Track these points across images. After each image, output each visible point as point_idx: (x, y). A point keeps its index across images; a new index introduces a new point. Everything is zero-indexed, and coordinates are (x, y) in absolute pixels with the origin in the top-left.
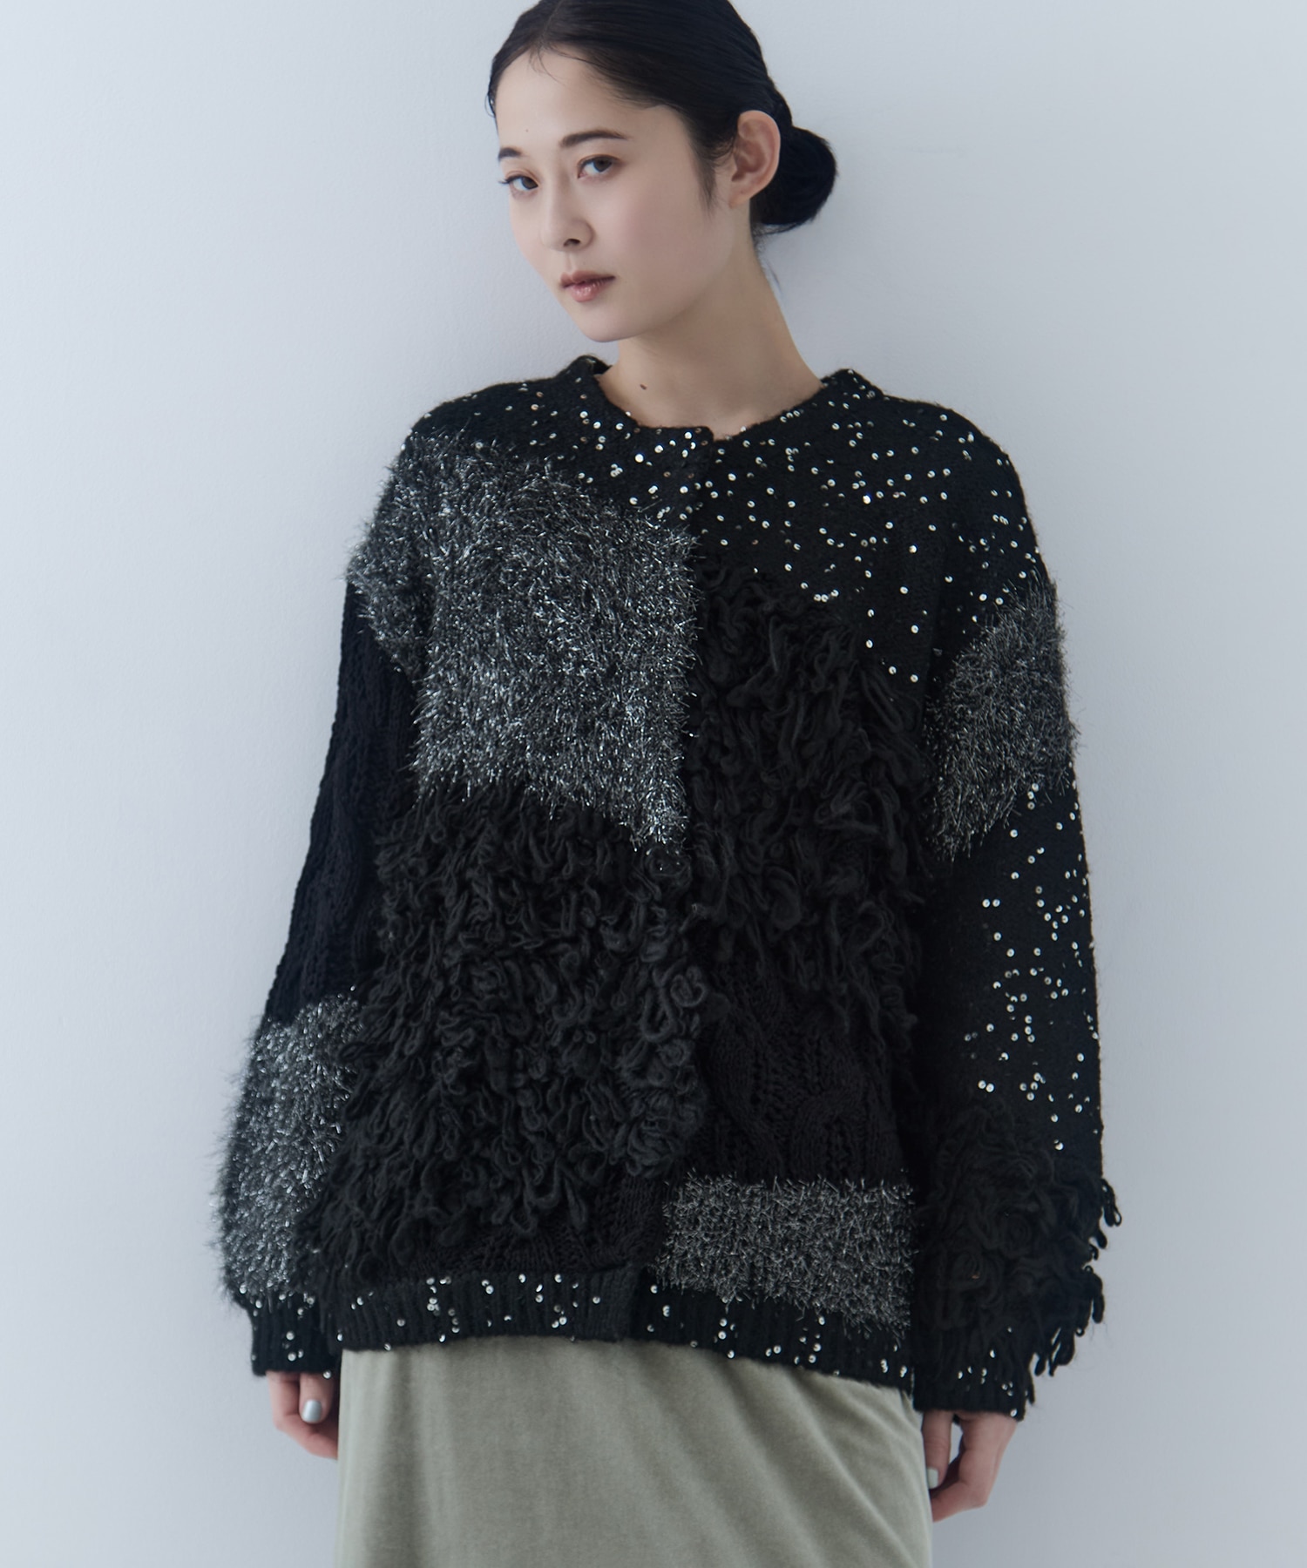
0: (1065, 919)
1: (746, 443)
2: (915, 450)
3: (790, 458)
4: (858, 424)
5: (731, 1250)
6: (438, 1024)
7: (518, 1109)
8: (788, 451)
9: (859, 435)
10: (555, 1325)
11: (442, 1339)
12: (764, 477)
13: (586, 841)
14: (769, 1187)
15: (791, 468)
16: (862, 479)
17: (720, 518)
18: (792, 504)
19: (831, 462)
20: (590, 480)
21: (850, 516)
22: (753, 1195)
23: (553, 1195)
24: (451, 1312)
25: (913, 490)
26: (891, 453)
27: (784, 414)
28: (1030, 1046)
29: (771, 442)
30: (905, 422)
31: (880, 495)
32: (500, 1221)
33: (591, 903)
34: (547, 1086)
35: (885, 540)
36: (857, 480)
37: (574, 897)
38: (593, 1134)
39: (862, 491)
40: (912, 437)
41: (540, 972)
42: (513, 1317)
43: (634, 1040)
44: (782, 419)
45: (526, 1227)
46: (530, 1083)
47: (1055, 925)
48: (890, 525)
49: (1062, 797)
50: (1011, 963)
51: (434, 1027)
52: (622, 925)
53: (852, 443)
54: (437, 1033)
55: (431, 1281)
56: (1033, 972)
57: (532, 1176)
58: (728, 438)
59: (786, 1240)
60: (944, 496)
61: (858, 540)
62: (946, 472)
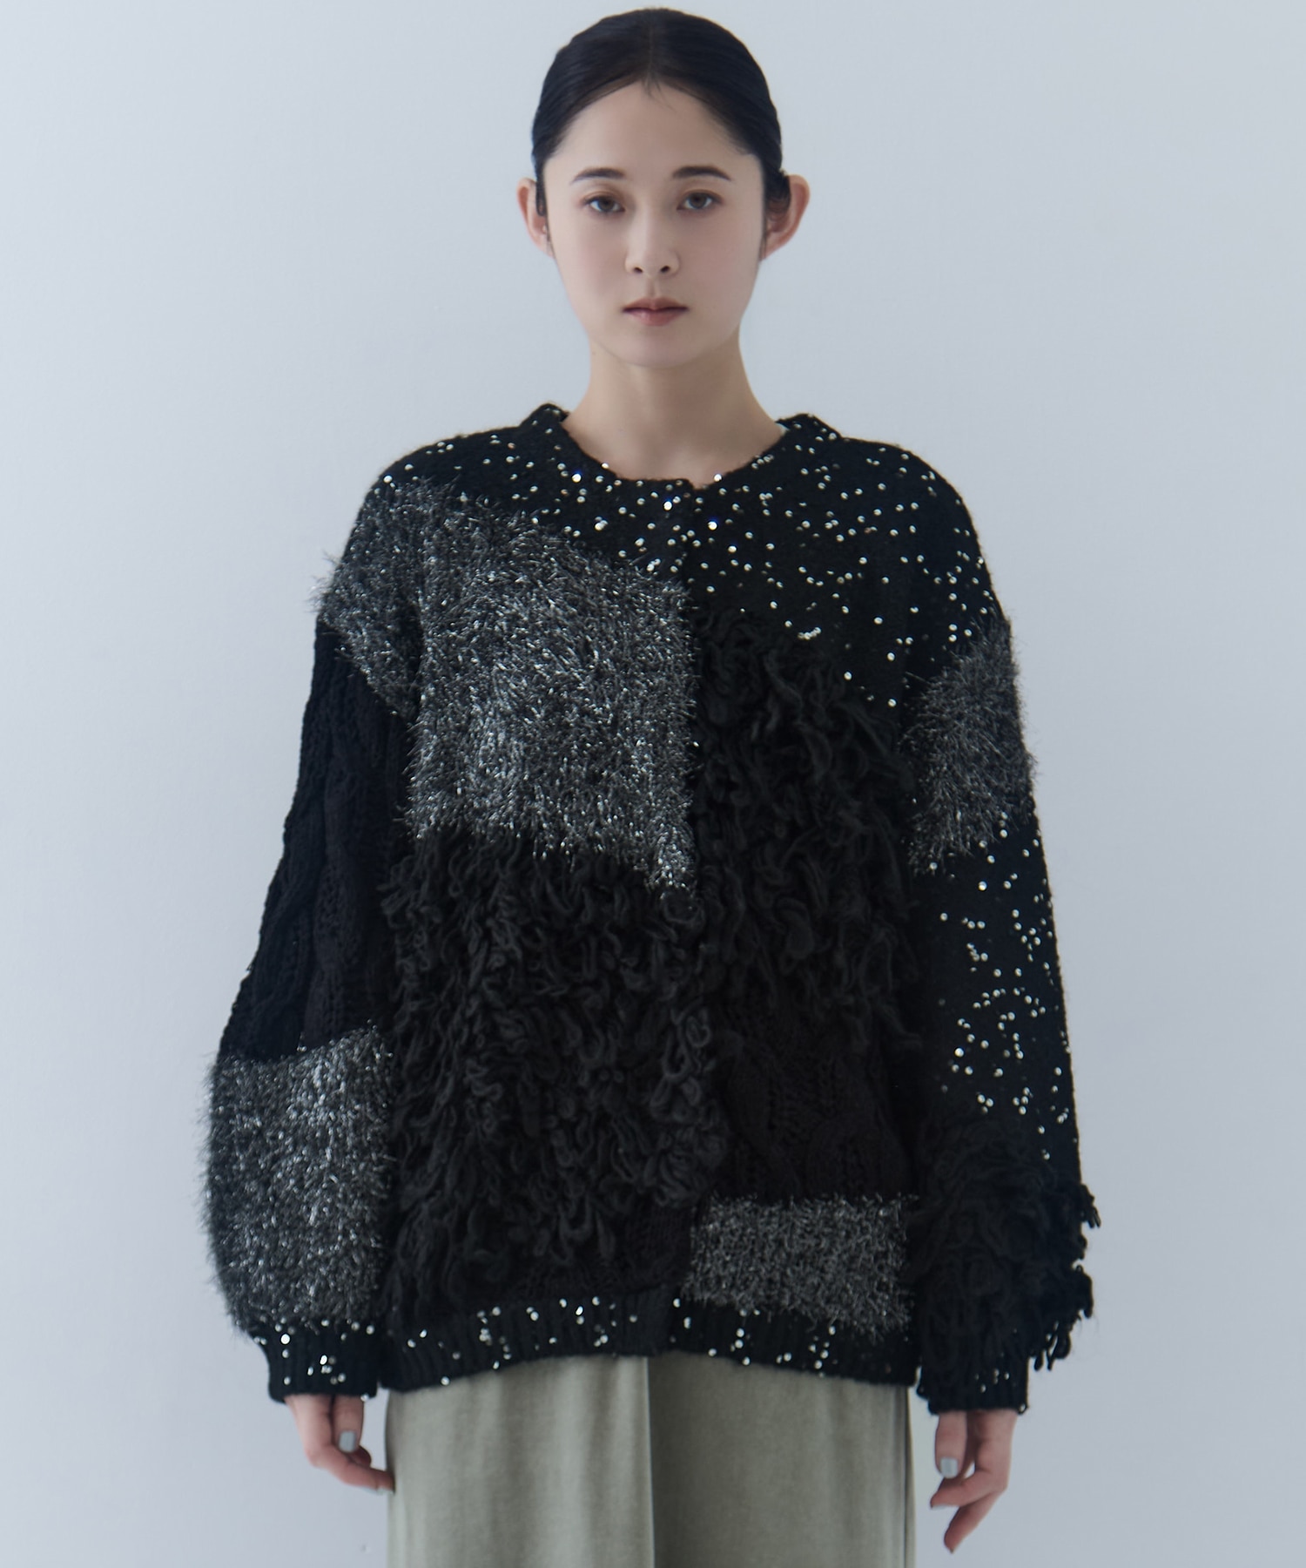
0: (1038, 941)
1: (722, 491)
2: (881, 486)
3: (764, 504)
4: (825, 468)
5: (750, 1266)
6: (467, 1072)
7: (552, 1149)
8: (762, 496)
9: (827, 478)
10: (598, 1344)
11: (496, 1366)
12: (742, 522)
13: (602, 887)
14: (786, 1207)
15: (766, 512)
16: (834, 518)
17: (704, 566)
18: (771, 546)
19: (803, 504)
20: (577, 533)
21: (828, 555)
22: (771, 1215)
23: (587, 1226)
24: (503, 1340)
25: (885, 525)
26: (859, 492)
27: (755, 461)
28: (1019, 1062)
29: (745, 489)
30: (869, 461)
31: (852, 532)
32: (541, 1253)
33: (611, 947)
34: (575, 1125)
35: (859, 575)
36: (829, 520)
37: (593, 943)
38: (622, 1165)
39: (835, 530)
40: (877, 474)
41: (564, 1015)
42: (557, 1338)
43: (658, 1076)
44: (754, 466)
45: (563, 1257)
46: (562, 1123)
47: (1030, 947)
48: (863, 561)
49: (1026, 826)
50: (997, 984)
51: (464, 1075)
52: (643, 967)
53: (821, 486)
54: (466, 1081)
55: (481, 1314)
56: (1017, 992)
57: (566, 1209)
58: (704, 487)
59: (801, 1256)
60: (913, 529)
61: (835, 577)
62: (914, 506)
